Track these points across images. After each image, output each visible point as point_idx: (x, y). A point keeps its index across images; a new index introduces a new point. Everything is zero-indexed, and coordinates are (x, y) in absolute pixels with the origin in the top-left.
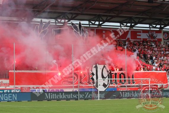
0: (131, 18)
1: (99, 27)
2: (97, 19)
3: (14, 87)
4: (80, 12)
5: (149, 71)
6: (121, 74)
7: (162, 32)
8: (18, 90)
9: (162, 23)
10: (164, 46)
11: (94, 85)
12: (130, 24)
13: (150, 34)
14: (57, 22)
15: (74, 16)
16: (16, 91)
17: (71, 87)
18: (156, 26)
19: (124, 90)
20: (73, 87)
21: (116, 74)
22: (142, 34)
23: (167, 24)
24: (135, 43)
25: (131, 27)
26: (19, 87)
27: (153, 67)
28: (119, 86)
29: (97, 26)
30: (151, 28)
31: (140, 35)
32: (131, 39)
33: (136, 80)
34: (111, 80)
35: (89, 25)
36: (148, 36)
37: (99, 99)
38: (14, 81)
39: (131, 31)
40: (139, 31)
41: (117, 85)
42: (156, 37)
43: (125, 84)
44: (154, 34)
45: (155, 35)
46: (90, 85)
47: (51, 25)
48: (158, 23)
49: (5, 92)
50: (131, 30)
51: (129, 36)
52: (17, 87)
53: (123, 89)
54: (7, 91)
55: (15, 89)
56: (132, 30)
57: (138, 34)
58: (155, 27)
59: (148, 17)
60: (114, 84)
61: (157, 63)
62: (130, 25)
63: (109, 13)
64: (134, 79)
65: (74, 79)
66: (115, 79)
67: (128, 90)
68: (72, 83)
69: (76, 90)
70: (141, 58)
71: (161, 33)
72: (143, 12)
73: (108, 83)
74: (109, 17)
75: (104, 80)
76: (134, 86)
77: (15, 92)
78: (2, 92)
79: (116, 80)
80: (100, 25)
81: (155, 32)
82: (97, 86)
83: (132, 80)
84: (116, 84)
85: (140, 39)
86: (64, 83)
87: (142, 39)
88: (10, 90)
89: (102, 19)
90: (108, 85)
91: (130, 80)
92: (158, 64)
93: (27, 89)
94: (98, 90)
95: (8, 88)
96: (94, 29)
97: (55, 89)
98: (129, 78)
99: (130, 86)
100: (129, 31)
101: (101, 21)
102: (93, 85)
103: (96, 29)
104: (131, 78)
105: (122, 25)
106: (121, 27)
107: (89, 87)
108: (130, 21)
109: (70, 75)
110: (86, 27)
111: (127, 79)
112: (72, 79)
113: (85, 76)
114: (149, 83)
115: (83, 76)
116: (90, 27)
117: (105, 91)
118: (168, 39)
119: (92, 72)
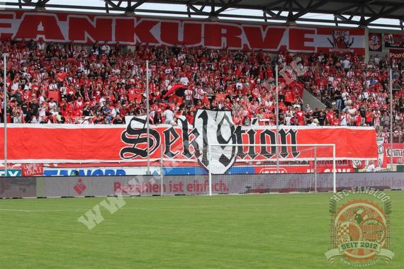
1: (213, 19)
3: (4, 164)
6: (265, 132)
7: (367, 33)
8: (13, 172)
9: (366, 11)
10: (371, 66)
11: (198, 160)
12: (288, 12)
13: (336, 37)
14: (109, 6)
16: (8, 173)
17: (144, 164)
18: (351, 18)
19: (272, 172)
20: (149, 163)
21: (251, 132)
22: (315, 36)
23: (377, 12)
25: (291, 18)
26: (18, 163)
28: (259, 161)
29: (207, 17)
30: (340, 22)
31: (311, 40)
32: (290, 49)
33: (300, 148)
34: (240, 148)
35: (189, 13)
36: (332, 42)
37: (211, 194)
38: (4, 149)
39: (290, 30)
40: (310, 30)
41: (252, 160)
42: (350, 45)
43: (275, 157)
44: (347, 37)
45: (348, 39)
46: (189, 160)
47: (95, 15)
48: (357, 10)
50: (291, 27)
51: (285, 41)
52: (11, 164)
53: (270, 170)
55: (6, 169)
56: (293, 27)
57: (307, 36)
58: (349, 21)
60: (247, 158)
62: (287, 15)
64: (296, 145)
65: (151, 145)
66: (249, 145)
67: (283, 172)
68: (144, 154)
69: (155, 171)
70: (315, 95)
71: (363, 34)
73: (233, 156)
75: (223, 147)
76: (295, 163)
77: (6, 175)
79: (252, 148)
80: (213, 14)
81: (348, 33)
82: (206, 162)
83: (292, 147)
84: (253, 157)
85: (313, 48)
86: (126, 155)
87: (316, 49)
90: (233, 160)
91: (286, 147)
92: (355, 109)
93: (35, 168)
94: (208, 171)
96: (200, 25)
97: (103, 170)
98: (284, 142)
99: (287, 163)
100: (284, 30)
101: (218, 5)
102: (196, 160)
103: (206, 26)
104: (289, 143)
105: (268, 15)
106: (266, 20)
107: (187, 164)
108: (288, 6)
109: (142, 136)
110: (182, 20)
111: (278, 144)
112: (146, 146)
113: (176, 137)
114: (332, 156)
115: (172, 138)
116: (189, 19)
117: (226, 173)
118: (380, 50)
119: (194, 127)
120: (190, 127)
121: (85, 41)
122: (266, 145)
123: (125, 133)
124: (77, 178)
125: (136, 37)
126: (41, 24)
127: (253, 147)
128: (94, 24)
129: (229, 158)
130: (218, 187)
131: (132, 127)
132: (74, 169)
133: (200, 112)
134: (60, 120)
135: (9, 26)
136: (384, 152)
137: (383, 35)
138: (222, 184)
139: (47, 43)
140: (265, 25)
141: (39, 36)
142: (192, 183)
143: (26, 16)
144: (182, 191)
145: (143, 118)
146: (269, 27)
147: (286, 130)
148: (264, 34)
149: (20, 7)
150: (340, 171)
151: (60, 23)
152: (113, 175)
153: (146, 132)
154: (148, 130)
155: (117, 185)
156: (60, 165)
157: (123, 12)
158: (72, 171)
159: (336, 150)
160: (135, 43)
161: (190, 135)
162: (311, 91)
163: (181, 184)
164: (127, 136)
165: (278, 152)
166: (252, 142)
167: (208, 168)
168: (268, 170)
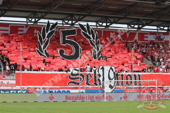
0: (138, 20)
1: (107, 28)
2: (105, 20)
3: (20, 88)
4: (87, 14)
5: (156, 73)
6: (128, 75)
8: (24, 91)
11: (100, 87)
13: (157, 36)
14: (64, 23)
15: (81, 17)
16: (22, 92)
20: (80, 88)
21: (122, 75)
22: (149, 36)
24: (143, 45)
25: (139, 28)
26: (26, 87)
27: (160, 69)
28: (125, 87)
29: (104, 28)
30: (159, 30)
31: (147, 37)
32: (138, 41)
34: (118, 82)
35: (97, 26)
36: (156, 38)
37: (105, 101)
38: (20, 81)
39: (139, 33)
40: (147, 33)
41: (123, 87)
42: (163, 39)
43: (132, 86)
45: (162, 37)
46: (97, 87)
47: (58, 27)
48: (166, 25)
49: (11, 92)
51: (136, 38)
52: (23, 88)
53: (130, 91)
54: (13, 91)
55: (21, 90)
57: (145, 35)
58: (163, 29)
59: (156, 19)
60: (120, 86)
63: (117, 15)
64: (141, 81)
65: (81, 80)
66: (121, 81)
67: (135, 92)
68: (78, 84)
69: (82, 91)
70: (149, 60)
71: (169, 35)
72: (151, 14)
73: (114, 85)
74: (116, 18)
75: (110, 81)
77: (21, 92)
78: (8, 92)
79: (122, 82)
80: (107, 26)
81: (162, 34)
85: (148, 41)
86: (70, 84)
88: (17, 90)
89: (109, 20)
91: (136, 81)
92: (165, 66)
93: (33, 90)
94: (104, 91)
95: (14, 88)
96: (102, 31)
97: (61, 90)
98: (135, 79)
99: (137, 88)
100: (136, 33)
101: (109, 23)
102: (99, 87)
103: (104, 31)
104: (138, 80)
105: (129, 27)
106: (128, 29)
107: (95, 88)
108: (137, 23)
109: (77, 76)
110: (94, 29)
111: (133, 80)
112: (79, 81)
113: (91, 77)
115: (90, 77)
116: (97, 29)
117: (111, 92)
119: (99, 73)
120: (97, 73)
122: (128, 81)
123: (70, 75)
124: (50, 94)
126: (36, 30)
129: (113, 86)
130: (108, 98)
131: (73, 73)
132: (49, 90)
133: (101, 67)
134: (43, 70)
135: (22, 31)
138: (110, 96)
142: (98, 96)
143: (30, 27)
144: (93, 99)
145: (78, 69)
146: (129, 32)
147: (137, 74)
148: (128, 35)
149: (27, 23)
152: (65, 93)
154: (80, 75)
155: (67, 97)
156: (44, 88)
157: (70, 26)
158: (48, 91)
161: (97, 76)
162: (147, 58)
163: (93, 97)
164: (71, 76)
165: (133, 84)
166: (122, 79)
167: (104, 90)
168: (129, 91)
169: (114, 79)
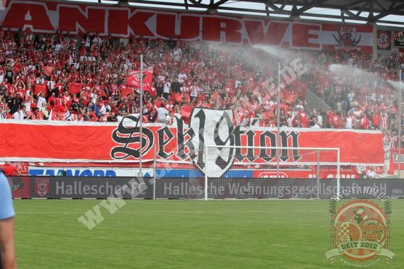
1: (212, 12)
5: (339, 130)
6: (265, 134)
7: (375, 30)
9: (375, 6)
11: (193, 162)
12: (292, 7)
13: (342, 34)
17: (135, 165)
18: (359, 14)
19: (271, 177)
20: (141, 164)
21: (250, 134)
22: (320, 33)
25: (295, 13)
28: (258, 165)
29: (205, 9)
30: (347, 18)
31: (316, 37)
32: (293, 45)
33: (302, 151)
34: (238, 150)
35: (186, 5)
37: (206, 199)
39: (294, 25)
40: (316, 26)
41: (252, 163)
42: (357, 42)
43: (275, 161)
44: (352, 34)
45: (355, 36)
46: (183, 161)
47: (86, 4)
48: (365, 5)
50: (295, 23)
51: (288, 37)
53: (269, 175)
56: (297, 23)
57: (312, 32)
58: (357, 17)
60: (246, 161)
61: (358, 108)
62: (291, 10)
64: (298, 148)
65: (143, 145)
66: (248, 147)
67: (283, 177)
68: (136, 154)
69: (147, 173)
70: (319, 95)
71: (371, 31)
75: (220, 149)
76: (296, 167)
79: (250, 150)
80: (213, 6)
81: (354, 29)
82: (202, 164)
83: (294, 150)
84: (251, 160)
85: (318, 46)
86: (117, 155)
87: (321, 46)
90: (230, 164)
91: (286, 150)
93: (20, 167)
94: (204, 174)
96: (199, 18)
97: (92, 170)
98: (284, 145)
99: (287, 167)
100: (288, 25)
102: (191, 163)
103: (204, 18)
104: (290, 146)
105: (270, 9)
106: (268, 14)
107: (181, 166)
109: (134, 135)
110: (179, 12)
111: (278, 147)
112: (138, 146)
113: (170, 136)
114: (336, 161)
115: (166, 138)
116: (187, 11)
117: (222, 177)
118: (389, 48)
119: (189, 127)
120: (185, 126)
121: (76, 33)
122: (266, 147)
123: (116, 131)
125: (129, 30)
126: (29, 13)
127: (252, 149)
128: (86, 14)
131: (124, 125)
132: (61, 169)
133: (196, 111)
136: (391, 158)
137: (392, 33)
139: (34, 33)
140: (267, 19)
141: (26, 26)
143: (13, 4)
145: (136, 115)
146: (270, 22)
147: (288, 132)
148: (265, 30)
150: (343, 176)
151: (49, 13)
152: (102, 177)
153: (139, 131)
154: (141, 130)
156: (47, 164)
157: (117, 3)
158: (60, 171)
159: (341, 154)
160: (128, 36)
161: (186, 135)
162: (315, 91)
164: (118, 134)
165: (279, 155)
166: (251, 144)
167: (203, 170)
168: (267, 174)
169: (229, 142)
